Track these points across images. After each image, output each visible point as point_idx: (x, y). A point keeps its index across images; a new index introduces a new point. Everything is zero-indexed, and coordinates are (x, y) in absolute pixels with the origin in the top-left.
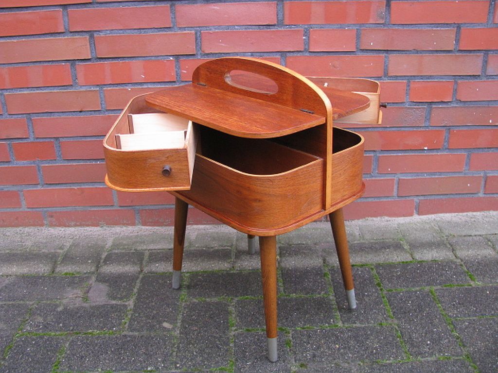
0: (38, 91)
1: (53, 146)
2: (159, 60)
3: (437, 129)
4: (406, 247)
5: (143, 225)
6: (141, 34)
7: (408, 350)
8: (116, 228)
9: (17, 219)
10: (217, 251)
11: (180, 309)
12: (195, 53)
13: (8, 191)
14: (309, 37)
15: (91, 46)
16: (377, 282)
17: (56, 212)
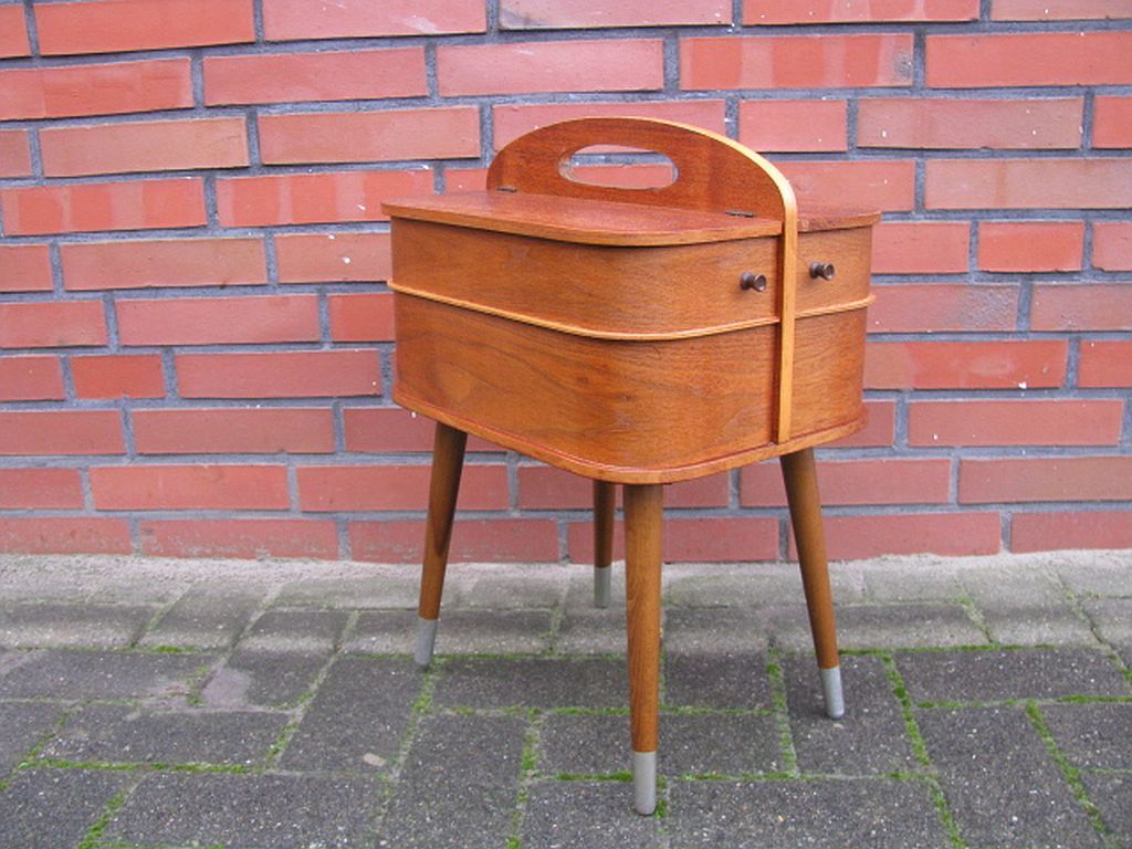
0: (131, 240)
1: (159, 366)
2: (397, 171)
3: (1049, 338)
4: (976, 617)
5: (355, 559)
6: (360, 112)
7: (961, 834)
8: (294, 564)
9: (73, 534)
10: (519, 615)
11: (411, 729)
12: (479, 156)
13: (56, 469)
14: (737, 119)
15: (249, 139)
16: (896, 686)
17: (159, 522)
